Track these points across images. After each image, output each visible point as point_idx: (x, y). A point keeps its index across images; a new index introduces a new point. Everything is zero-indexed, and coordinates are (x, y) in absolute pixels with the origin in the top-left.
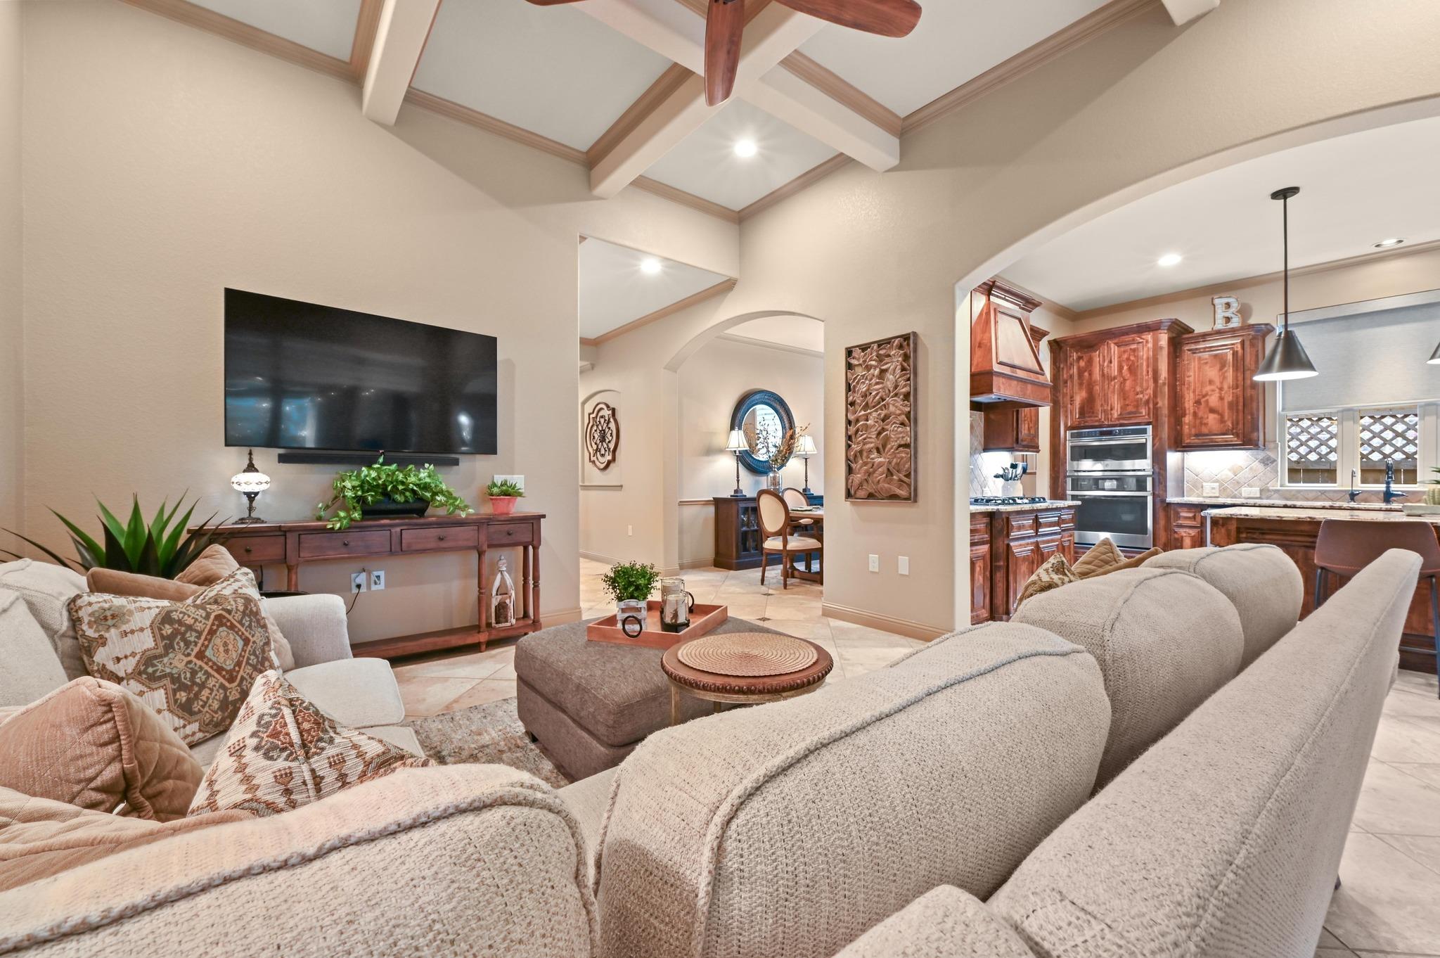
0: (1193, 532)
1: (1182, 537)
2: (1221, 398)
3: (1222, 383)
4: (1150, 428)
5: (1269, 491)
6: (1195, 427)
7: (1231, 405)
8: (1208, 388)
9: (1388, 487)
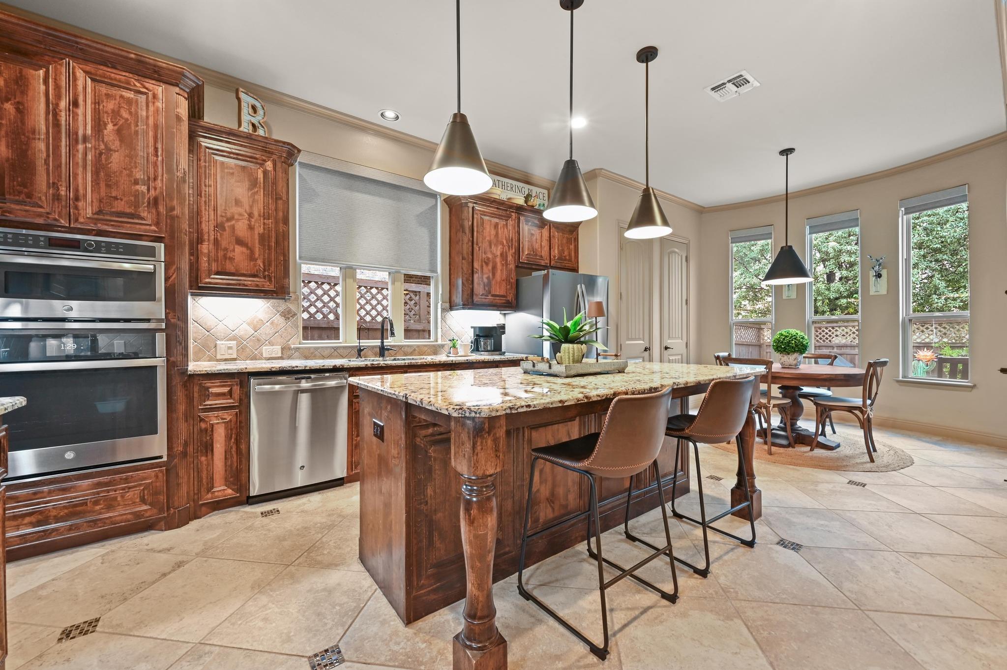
0: (228, 416)
1: (212, 426)
2: (251, 228)
3: (251, 207)
4: (161, 248)
5: (290, 349)
6: (217, 261)
7: (262, 237)
8: (235, 210)
9: (382, 343)
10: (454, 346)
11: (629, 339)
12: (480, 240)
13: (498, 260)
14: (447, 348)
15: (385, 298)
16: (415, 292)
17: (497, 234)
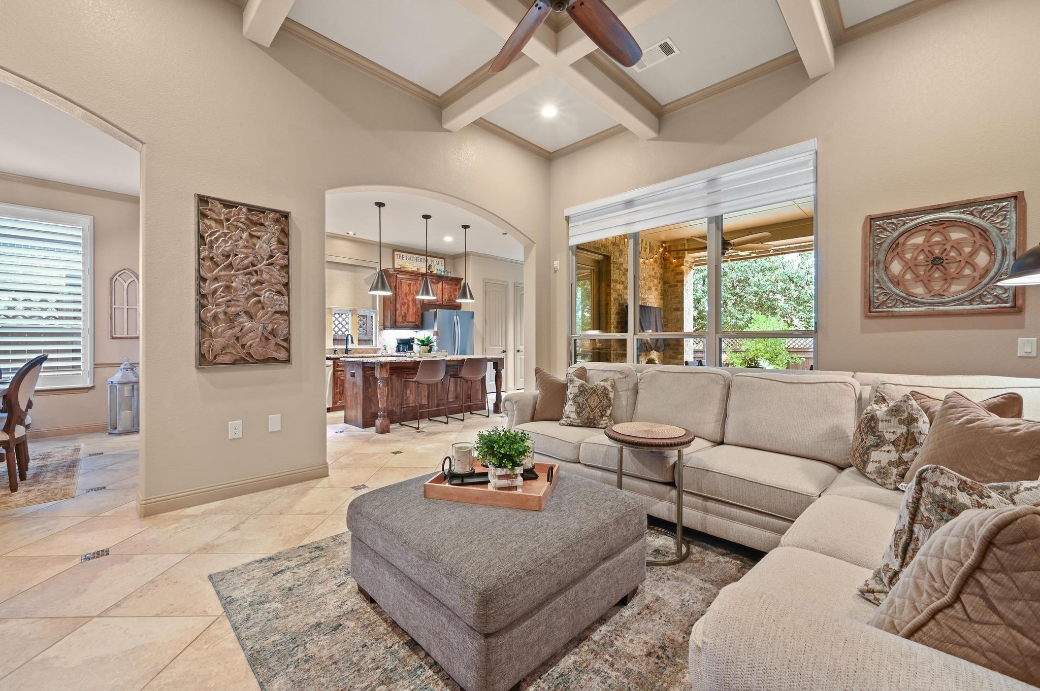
10: (385, 349)
11: (491, 346)
12: (400, 292)
13: (411, 303)
14: (381, 350)
15: (347, 323)
16: (364, 316)
17: (410, 289)
